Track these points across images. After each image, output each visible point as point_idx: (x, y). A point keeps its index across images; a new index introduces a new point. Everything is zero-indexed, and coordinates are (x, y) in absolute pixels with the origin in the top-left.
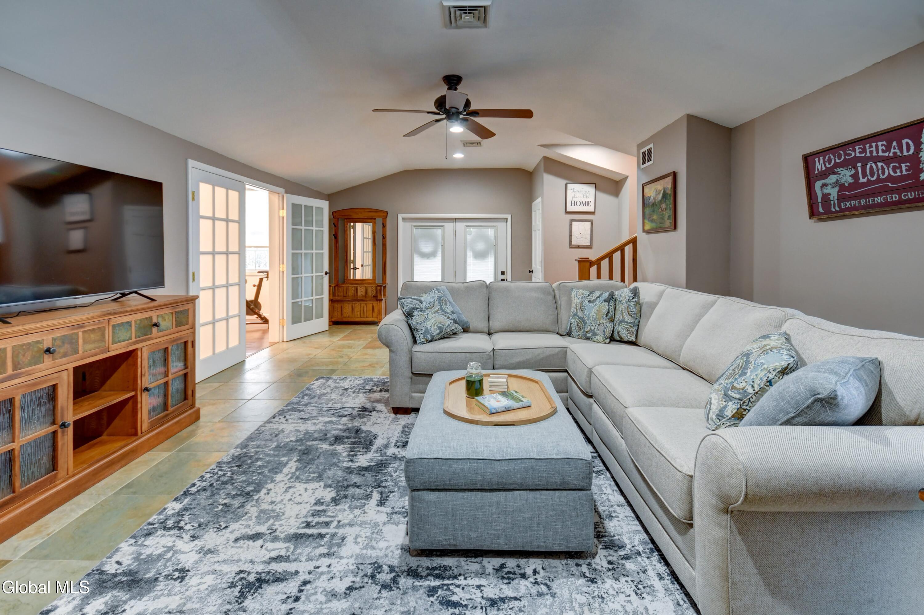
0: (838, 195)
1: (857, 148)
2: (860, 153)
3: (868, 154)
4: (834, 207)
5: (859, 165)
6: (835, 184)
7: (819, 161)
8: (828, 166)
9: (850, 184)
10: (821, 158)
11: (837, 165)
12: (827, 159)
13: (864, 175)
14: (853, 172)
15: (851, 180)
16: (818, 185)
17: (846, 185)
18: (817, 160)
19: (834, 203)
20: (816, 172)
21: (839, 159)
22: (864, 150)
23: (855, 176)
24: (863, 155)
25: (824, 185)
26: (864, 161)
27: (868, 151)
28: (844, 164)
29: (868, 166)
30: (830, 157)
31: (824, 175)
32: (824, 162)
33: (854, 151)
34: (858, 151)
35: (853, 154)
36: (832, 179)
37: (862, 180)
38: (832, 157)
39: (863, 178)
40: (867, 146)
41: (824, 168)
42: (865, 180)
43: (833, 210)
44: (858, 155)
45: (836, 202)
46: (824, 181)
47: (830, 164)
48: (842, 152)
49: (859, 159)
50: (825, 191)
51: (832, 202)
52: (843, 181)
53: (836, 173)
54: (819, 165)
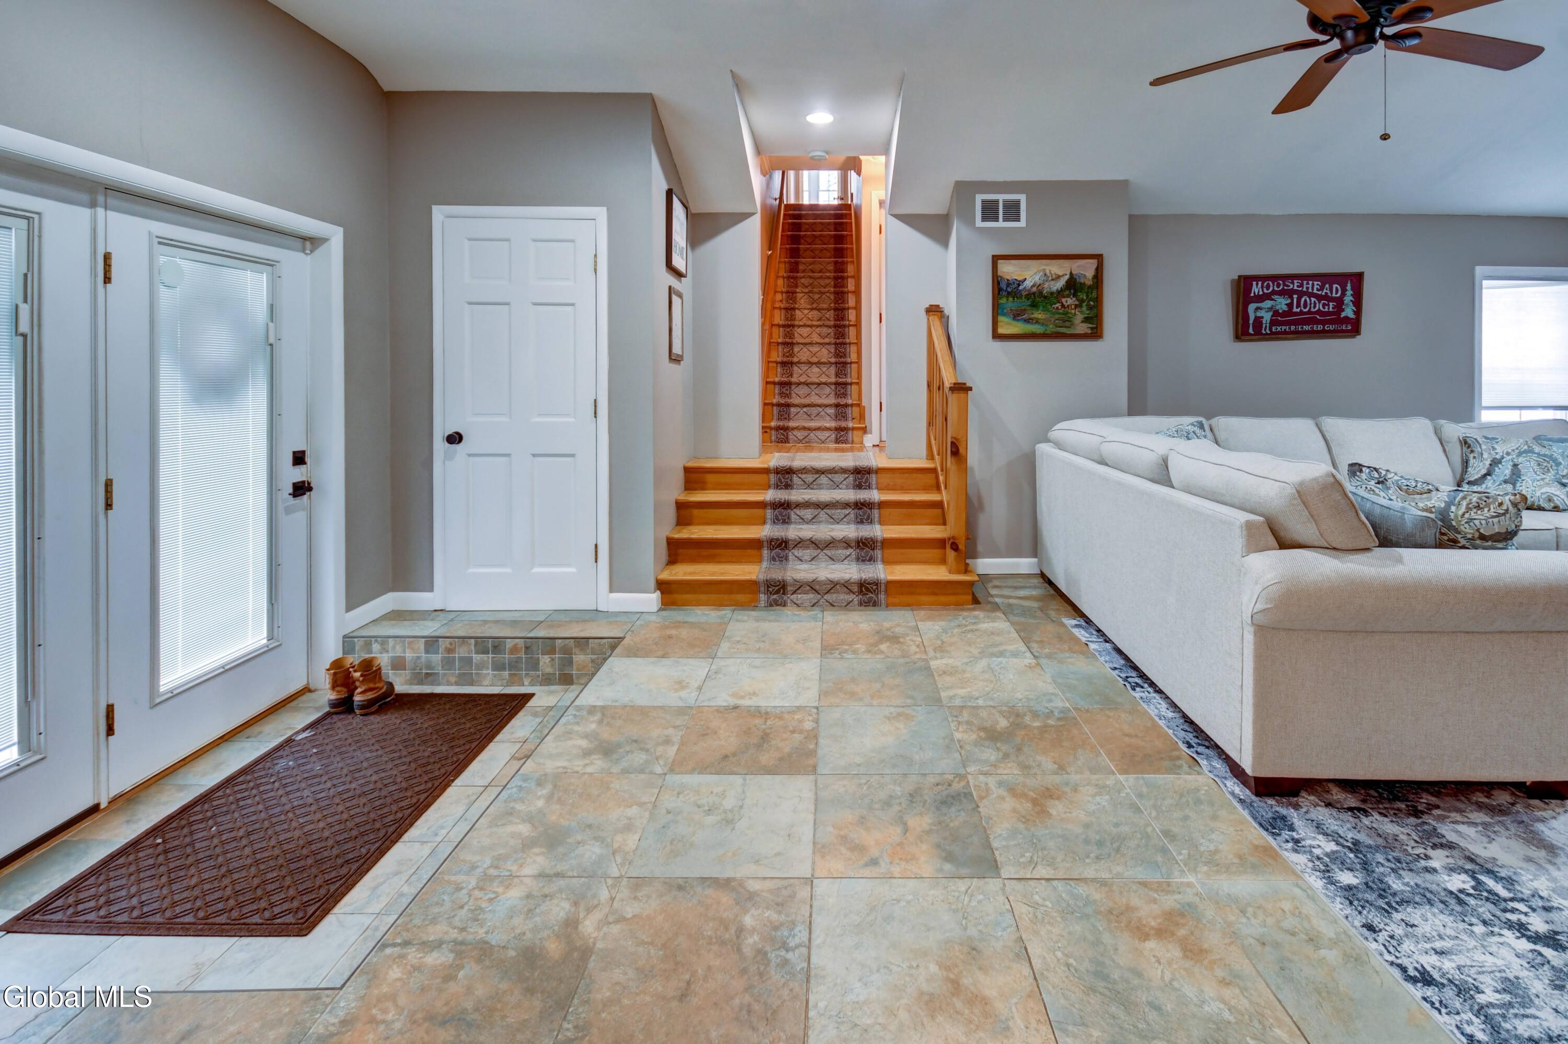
0: (1272, 321)
1: (1295, 281)
2: (1298, 286)
3: (1305, 289)
4: (1265, 330)
5: (1295, 296)
6: (1270, 309)
7: (1257, 285)
8: (1265, 291)
9: (1284, 311)
10: (1260, 283)
11: (1274, 292)
12: (1265, 284)
13: (1298, 305)
14: (1289, 301)
15: (1285, 308)
16: (1252, 307)
17: (1281, 311)
18: (1254, 283)
19: (1266, 327)
20: (1252, 295)
21: (1278, 287)
22: (1301, 285)
23: (1290, 305)
24: (1300, 289)
25: (1257, 309)
26: (1301, 294)
27: (1305, 286)
28: (1282, 293)
29: (1303, 299)
30: (1268, 284)
31: (1260, 298)
32: (1262, 287)
33: (1293, 283)
34: (1296, 284)
35: (1291, 286)
36: (1268, 304)
37: (1295, 310)
38: (1271, 284)
39: (1297, 308)
40: (1305, 282)
41: (1261, 293)
42: (1298, 310)
43: (1264, 332)
44: (1295, 288)
45: (1268, 325)
46: (1259, 305)
47: (1268, 290)
48: (1281, 282)
49: (1296, 292)
50: (1259, 314)
51: (1264, 326)
52: (1278, 307)
53: (1273, 300)
54: (1256, 289)
